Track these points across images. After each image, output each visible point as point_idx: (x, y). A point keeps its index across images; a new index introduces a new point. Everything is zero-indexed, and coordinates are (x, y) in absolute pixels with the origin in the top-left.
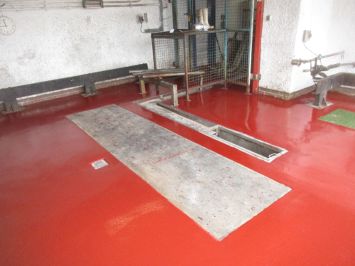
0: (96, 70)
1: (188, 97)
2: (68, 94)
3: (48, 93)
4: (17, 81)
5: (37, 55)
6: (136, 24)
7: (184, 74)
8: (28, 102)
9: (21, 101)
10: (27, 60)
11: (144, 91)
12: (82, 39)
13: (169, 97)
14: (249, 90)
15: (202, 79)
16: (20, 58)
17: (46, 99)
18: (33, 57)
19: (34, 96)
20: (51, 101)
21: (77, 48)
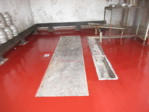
0: (83, 21)
1: (109, 39)
2: (71, 28)
3: (64, 27)
4: (55, 21)
5: (62, 12)
6: (106, 2)
7: (109, 28)
8: (57, 29)
9: (55, 28)
10: (59, 14)
11: (96, 33)
12: (80, 7)
13: (99, 38)
14: (144, 43)
15: (123, 32)
16: (57, 13)
17: (63, 29)
18: (61, 13)
19: (59, 27)
20: (65, 30)
21: (77, 11)
